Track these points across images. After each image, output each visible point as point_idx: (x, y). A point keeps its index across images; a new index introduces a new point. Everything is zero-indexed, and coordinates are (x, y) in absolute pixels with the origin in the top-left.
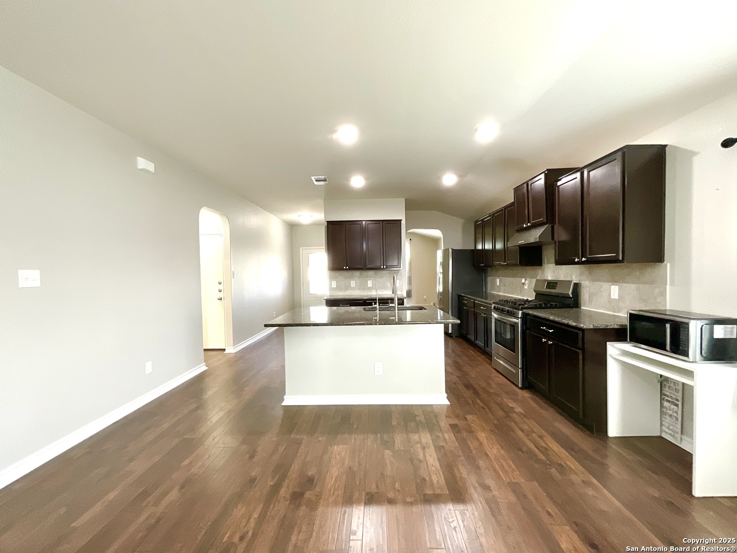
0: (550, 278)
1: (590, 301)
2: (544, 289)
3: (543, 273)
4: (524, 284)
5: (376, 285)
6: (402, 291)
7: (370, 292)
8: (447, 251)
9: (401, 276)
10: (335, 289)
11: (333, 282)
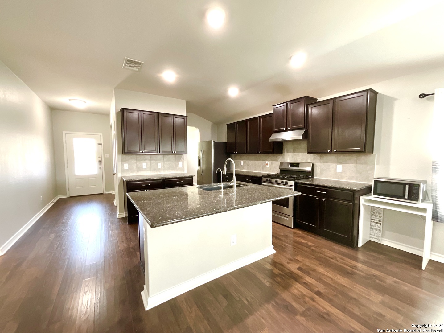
1: (321, 173)
2: (287, 167)
3: (284, 158)
4: (267, 164)
5: (164, 166)
6: (184, 171)
7: (160, 172)
8: (210, 142)
9: (183, 159)
10: (127, 171)
11: (125, 164)
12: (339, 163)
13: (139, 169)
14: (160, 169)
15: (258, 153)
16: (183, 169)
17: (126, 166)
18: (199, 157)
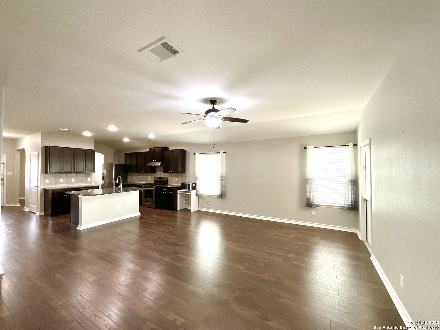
0: (158, 176)
1: (171, 182)
2: (157, 179)
3: (156, 175)
4: (148, 178)
5: (76, 181)
6: (92, 183)
7: (73, 184)
8: (112, 165)
9: (92, 176)
10: (48, 184)
11: (46, 180)
12: (176, 177)
13: (57, 183)
14: (73, 183)
15: (143, 172)
16: (91, 182)
17: (47, 181)
18: (103, 174)
